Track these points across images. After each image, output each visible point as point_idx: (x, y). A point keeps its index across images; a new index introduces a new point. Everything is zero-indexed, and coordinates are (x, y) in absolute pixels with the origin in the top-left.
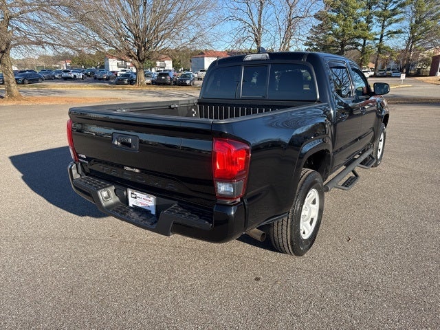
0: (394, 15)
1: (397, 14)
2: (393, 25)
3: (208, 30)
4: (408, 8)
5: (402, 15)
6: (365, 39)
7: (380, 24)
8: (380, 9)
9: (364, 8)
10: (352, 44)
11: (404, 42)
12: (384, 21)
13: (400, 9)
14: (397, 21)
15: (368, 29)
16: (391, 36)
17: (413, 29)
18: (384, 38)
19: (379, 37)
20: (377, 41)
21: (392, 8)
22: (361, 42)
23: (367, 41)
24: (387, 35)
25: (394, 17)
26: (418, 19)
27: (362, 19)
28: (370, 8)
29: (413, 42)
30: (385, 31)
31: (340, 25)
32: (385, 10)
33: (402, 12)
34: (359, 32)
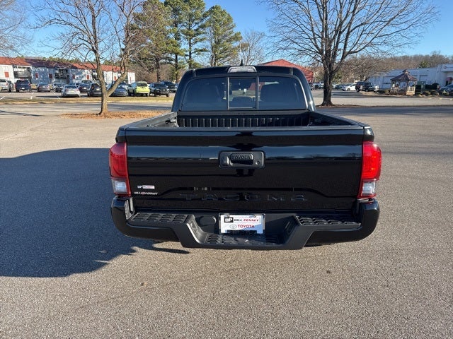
0: (198, 34)
1: (200, 34)
2: (198, 44)
3: (7, 32)
4: (207, 30)
5: (203, 35)
6: (177, 54)
7: (187, 42)
8: (185, 28)
9: (171, 25)
10: (166, 58)
11: (208, 59)
12: (190, 39)
13: (201, 30)
14: (201, 40)
15: (178, 45)
16: (198, 54)
17: (214, 48)
18: (192, 55)
19: (188, 53)
20: (188, 58)
21: (195, 28)
22: (173, 57)
23: (178, 57)
24: (195, 52)
25: (199, 37)
26: (217, 41)
27: (172, 36)
28: (176, 26)
29: (216, 60)
30: (193, 48)
31: (153, 40)
32: (189, 29)
33: (204, 33)
34: (171, 47)
